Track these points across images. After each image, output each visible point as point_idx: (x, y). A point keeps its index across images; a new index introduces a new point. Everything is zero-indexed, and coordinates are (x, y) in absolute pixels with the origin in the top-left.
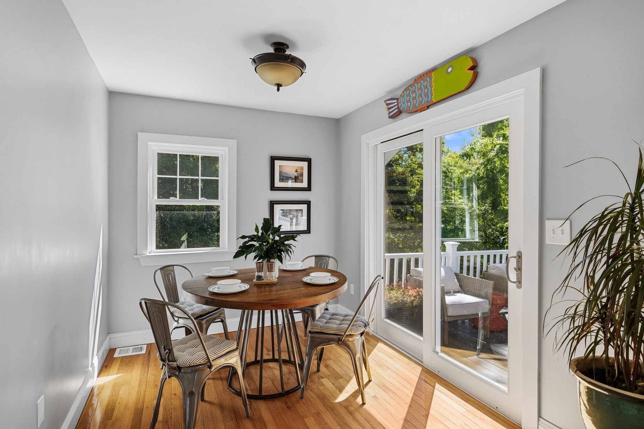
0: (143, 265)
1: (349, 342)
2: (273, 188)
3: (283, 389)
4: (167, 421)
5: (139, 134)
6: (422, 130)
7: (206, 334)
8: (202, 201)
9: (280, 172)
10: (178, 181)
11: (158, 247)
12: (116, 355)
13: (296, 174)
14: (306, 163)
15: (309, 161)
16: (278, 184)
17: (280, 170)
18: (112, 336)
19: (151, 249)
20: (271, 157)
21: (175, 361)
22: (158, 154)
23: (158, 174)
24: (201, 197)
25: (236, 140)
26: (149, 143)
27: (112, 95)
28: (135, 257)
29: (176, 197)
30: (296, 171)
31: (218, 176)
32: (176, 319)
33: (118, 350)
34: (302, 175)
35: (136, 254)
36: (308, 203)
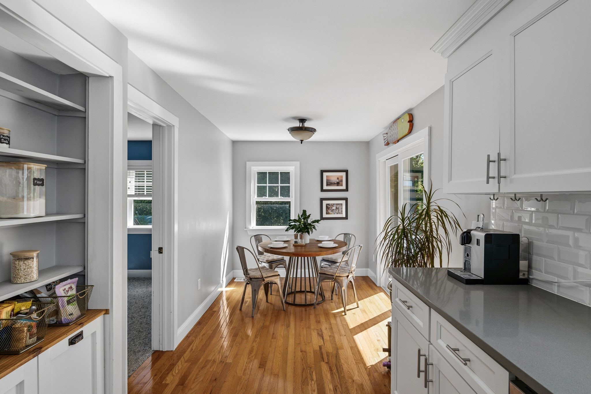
0: (249, 234)
1: (338, 280)
2: (322, 190)
3: (306, 302)
4: (249, 306)
5: (247, 162)
6: (398, 155)
7: (274, 270)
8: (280, 199)
9: (327, 180)
10: (268, 187)
11: (257, 225)
12: (235, 280)
13: (338, 181)
14: (345, 173)
15: (347, 172)
16: (325, 187)
17: (328, 178)
18: (235, 271)
19: (253, 225)
20: (321, 170)
21: (249, 275)
22: (257, 172)
23: (258, 184)
24: (280, 196)
25: (299, 162)
26: (252, 167)
27: (234, 143)
28: (245, 229)
29: (266, 197)
30: (338, 179)
31: (289, 184)
32: (260, 262)
33: (236, 279)
34: (342, 181)
35: (246, 228)
36: (346, 199)
